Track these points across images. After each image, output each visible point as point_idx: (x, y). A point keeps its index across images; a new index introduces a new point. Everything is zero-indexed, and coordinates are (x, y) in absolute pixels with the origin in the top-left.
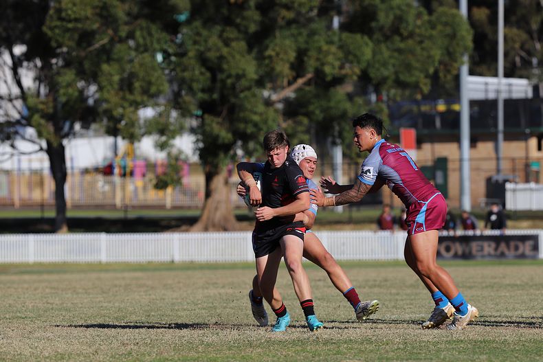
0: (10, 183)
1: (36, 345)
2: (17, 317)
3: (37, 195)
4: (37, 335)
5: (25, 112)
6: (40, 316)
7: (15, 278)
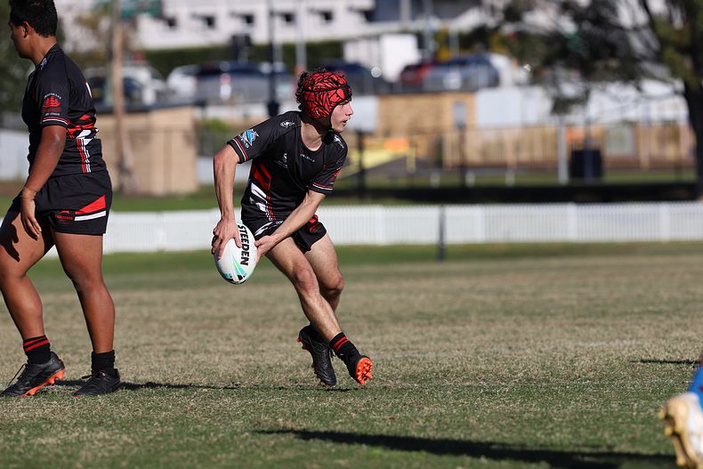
0: (636, 138)
1: (675, 347)
2: (650, 312)
3: (670, 152)
4: (676, 334)
5: (655, 45)
6: (678, 309)
7: (644, 260)
